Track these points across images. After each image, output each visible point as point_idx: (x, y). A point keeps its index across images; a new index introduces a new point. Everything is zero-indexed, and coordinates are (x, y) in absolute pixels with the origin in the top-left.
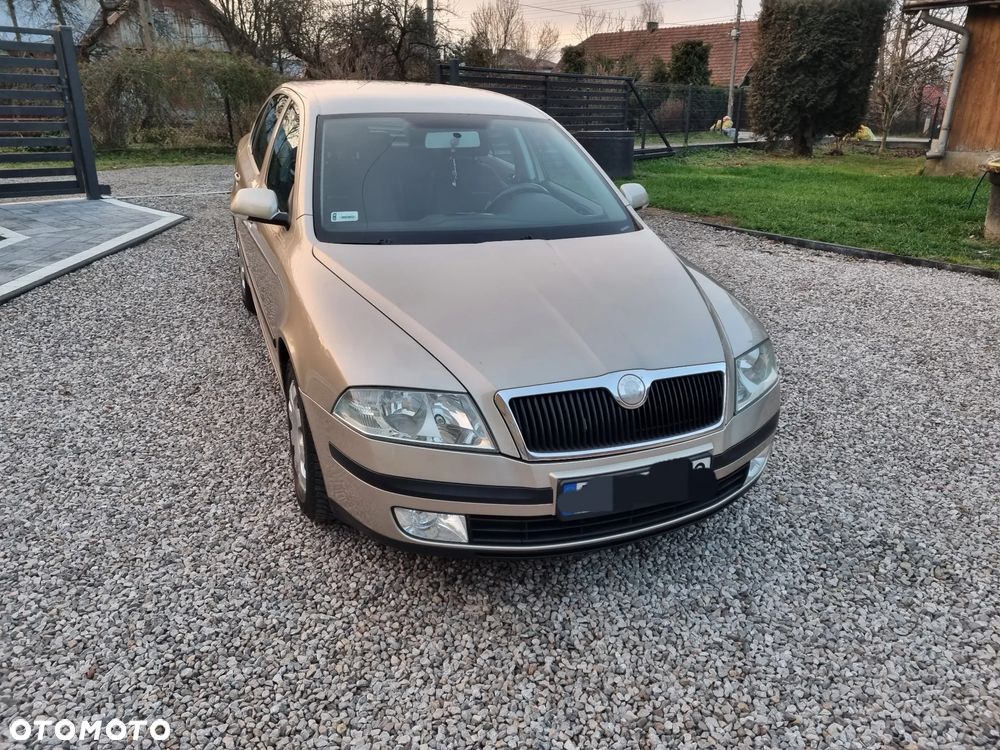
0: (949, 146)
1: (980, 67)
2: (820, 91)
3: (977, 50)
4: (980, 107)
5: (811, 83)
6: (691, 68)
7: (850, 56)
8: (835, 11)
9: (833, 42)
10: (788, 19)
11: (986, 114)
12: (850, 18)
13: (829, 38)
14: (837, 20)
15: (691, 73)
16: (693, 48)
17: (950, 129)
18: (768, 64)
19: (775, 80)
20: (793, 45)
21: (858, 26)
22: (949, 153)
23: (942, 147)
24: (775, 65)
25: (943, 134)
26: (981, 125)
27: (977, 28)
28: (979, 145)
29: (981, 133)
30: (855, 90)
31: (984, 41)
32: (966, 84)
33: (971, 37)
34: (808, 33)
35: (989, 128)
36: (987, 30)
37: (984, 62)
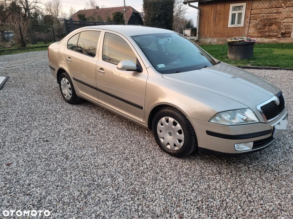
0: (199, 38)
1: (203, 17)
2: (162, 25)
3: (202, 13)
4: (205, 27)
5: (160, 23)
6: (119, 20)
7: (168, 15)
8: (162, 4)
9: (164, 12)
10: (151, 6)
11: (206, 29)
12: (166, 5)
13: (162, 10)
14: (164, 6)
15: (119, 21)
16: (119, 14)
17: (199, 33)
18: (148, 18)
19: (150, 22)
20: (154, 13)
21: (169, 7)
22: (200, 39)
23: (197, 38)
24: (150, 18)
25: (197, 35)
26: (206, 32)
27: (201, 8)
28: (206, 37)
29: (206, 34)
30: (170, 24)
31: (203, 11)
32: (201, 22)
33: (200, 10)
34: (157, 9)
35: (207, 33)
36: (204, 8)
37: (204, 16)
